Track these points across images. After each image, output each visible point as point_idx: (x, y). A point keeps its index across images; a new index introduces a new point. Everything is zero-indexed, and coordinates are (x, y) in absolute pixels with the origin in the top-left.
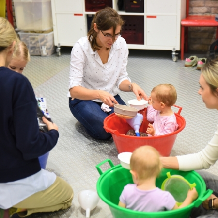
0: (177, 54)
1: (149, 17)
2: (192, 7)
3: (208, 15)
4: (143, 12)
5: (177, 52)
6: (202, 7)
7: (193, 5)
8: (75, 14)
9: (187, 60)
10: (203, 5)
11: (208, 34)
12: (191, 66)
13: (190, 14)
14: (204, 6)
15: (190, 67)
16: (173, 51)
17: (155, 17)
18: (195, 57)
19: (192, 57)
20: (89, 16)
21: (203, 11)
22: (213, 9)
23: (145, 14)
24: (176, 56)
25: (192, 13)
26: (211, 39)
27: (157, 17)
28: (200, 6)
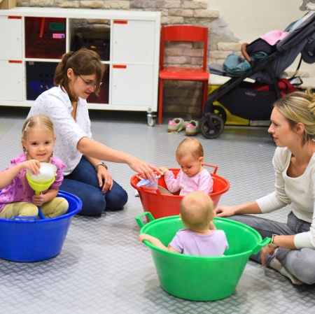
0: (155, 116)
1: (115, 66)
2: (166, 56)
3: (188, 66)
4: (108, 59)
5: (153, 113)
6: (180, 56)
7: (168, 53)
8: (11, 61)
9: (171, 123)
10: (181, 54)
11: (187, 91)
12: (176, 130)
13: (164, 66)
14: (183, 55)
15: (176, 133)
16: (148, 112)
17: (125, 67)
18: (180, 119)
19: (176, 119)
20: (30, 64)
21: (181, 62)
22: (194, 60)
23: (111, 62)
24: (154, 118)
25: (167, 63)
26: (192, 98)
27: (127, 67)
28: (177, 56)
